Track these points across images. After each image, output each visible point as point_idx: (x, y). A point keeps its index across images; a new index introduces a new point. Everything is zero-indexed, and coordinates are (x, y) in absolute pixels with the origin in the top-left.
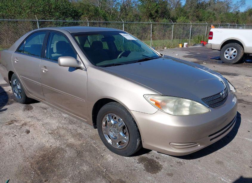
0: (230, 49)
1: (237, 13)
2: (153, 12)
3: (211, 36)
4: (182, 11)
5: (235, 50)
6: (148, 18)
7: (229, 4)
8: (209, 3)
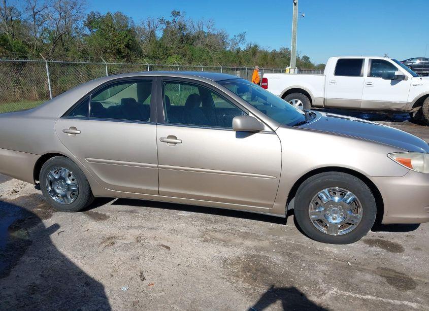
0: (294, 101)
1: (238, 52)
2: (122, 46)
3: (265, 84)
4: (160, 47)
5: (299, 102)
6: (114, 56)
7: (225, 38)
8: (196, 35)
